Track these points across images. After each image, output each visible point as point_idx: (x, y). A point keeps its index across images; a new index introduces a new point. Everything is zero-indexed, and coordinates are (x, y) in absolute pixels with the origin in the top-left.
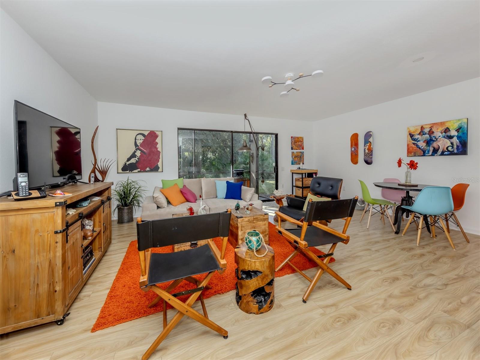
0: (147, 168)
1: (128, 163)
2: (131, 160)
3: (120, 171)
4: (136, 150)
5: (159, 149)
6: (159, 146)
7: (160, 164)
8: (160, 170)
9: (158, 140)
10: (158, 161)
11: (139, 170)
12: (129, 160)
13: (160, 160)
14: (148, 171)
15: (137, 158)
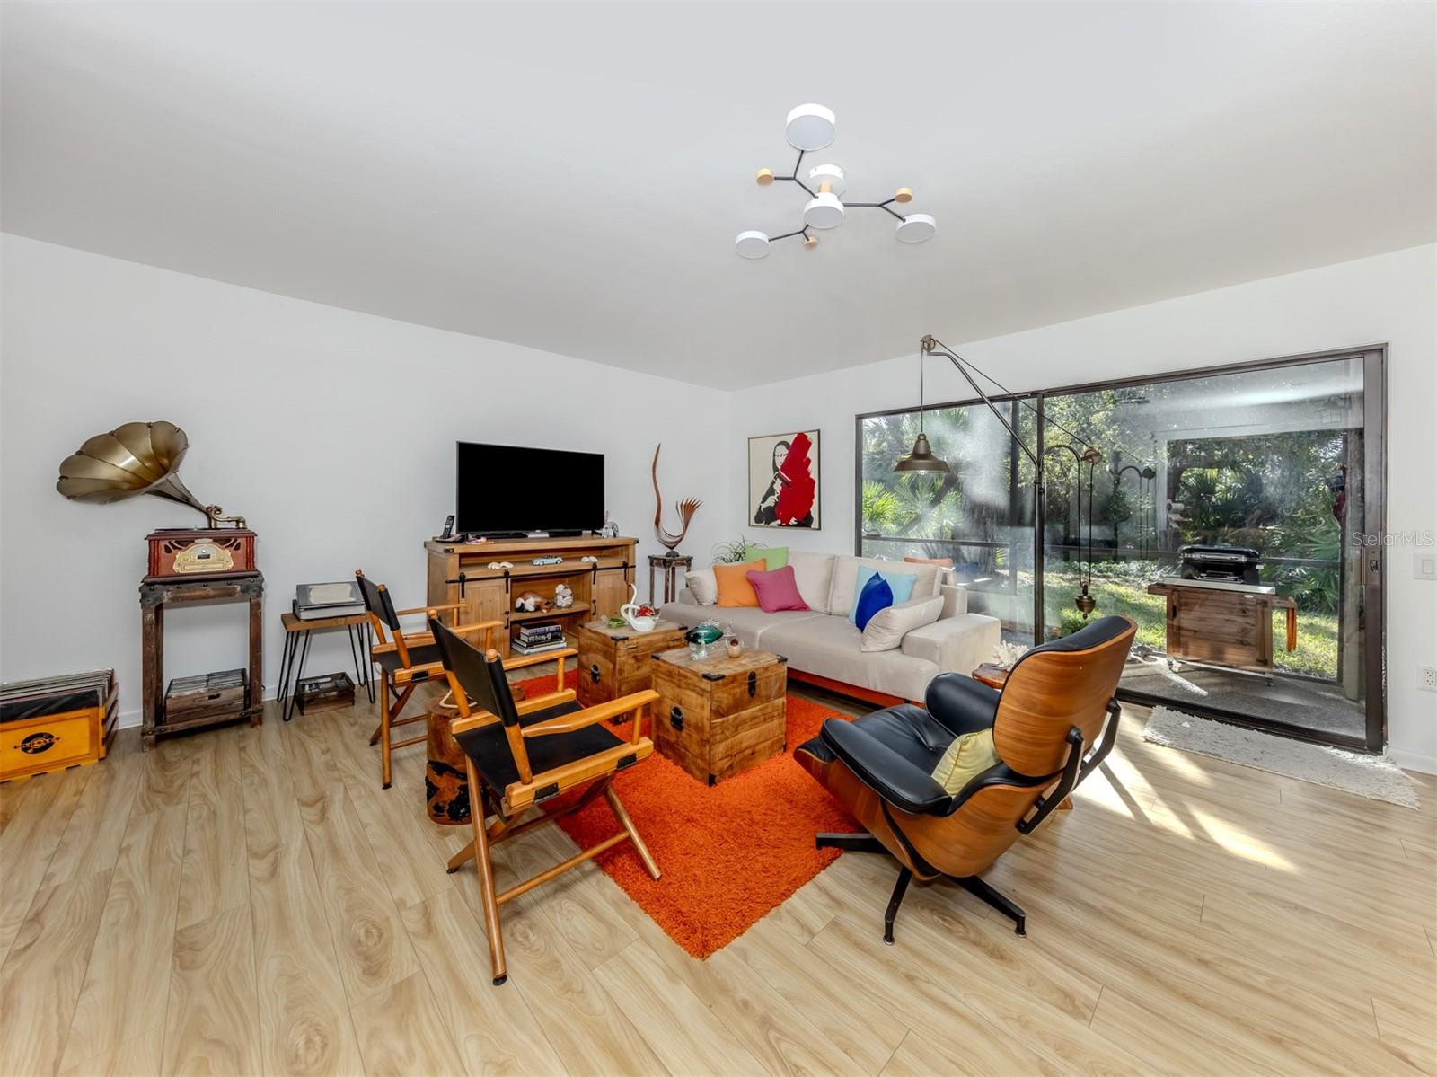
0: (790, 519)
1: (763, 506)
2: (768, 501)
3: (753, 522)
4: (775, 478)
5: (814, 475)
6: (813, 469)
7: (814, 510)
8: (815, 524)
9: (812, 454)
10: (811, 504)
11: (779, 522)
12: (764, 500)
13: (815, 501)
14: (794, 526)
15: (776, 495)
